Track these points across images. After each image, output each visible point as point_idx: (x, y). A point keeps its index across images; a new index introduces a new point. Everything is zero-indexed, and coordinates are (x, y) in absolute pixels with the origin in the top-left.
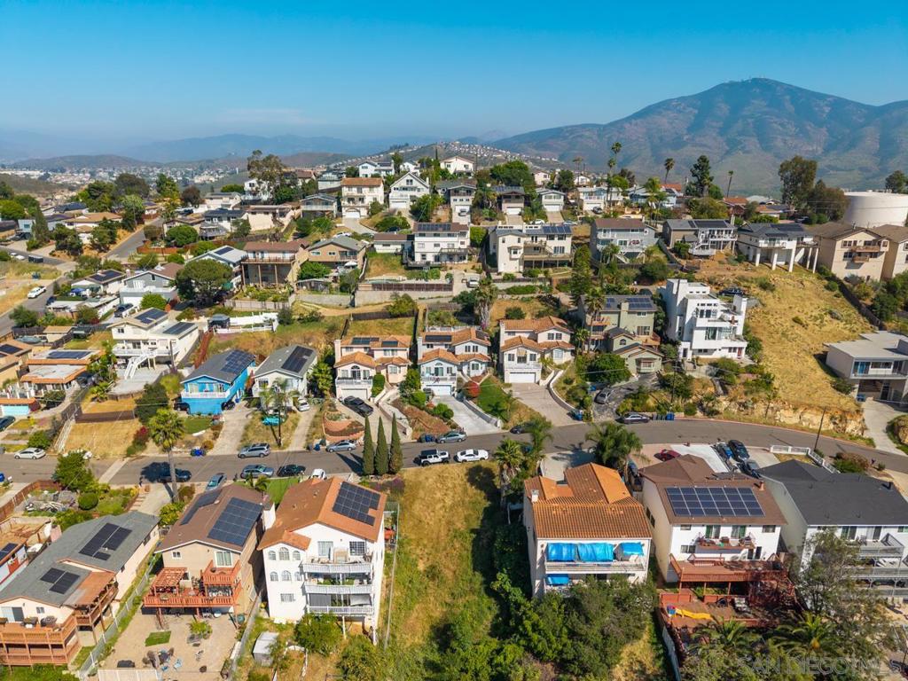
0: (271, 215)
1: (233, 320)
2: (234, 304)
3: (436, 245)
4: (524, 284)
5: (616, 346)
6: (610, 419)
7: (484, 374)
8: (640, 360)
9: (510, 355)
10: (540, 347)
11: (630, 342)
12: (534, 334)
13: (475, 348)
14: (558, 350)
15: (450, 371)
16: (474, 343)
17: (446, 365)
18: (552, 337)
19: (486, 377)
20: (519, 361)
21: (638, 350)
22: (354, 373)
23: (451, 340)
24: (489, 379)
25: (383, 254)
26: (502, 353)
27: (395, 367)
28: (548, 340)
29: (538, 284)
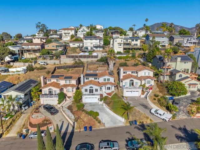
4: (125, 55)
5: (177, 78)
6: (185, 117)
7: (113, 92)
8: (190, 85)
9: (126, 83)
10: (140, 79)
11: (184, 76)
12: (137, 73)
13: (109, 80)
14: (149, 80)
15: (97, 90)
16: (108, 77)
17: (95, 87)
18: (145, 73)
19: (114, 93)
20: (130, 86)
21: (189, 79)
22: (50, 92)
23: (97, 76)
24: (116, 94)
25: (73, 48)
26: (122, 82)
27: (70, 88)
28: (143, 75)
29: (130, 55)
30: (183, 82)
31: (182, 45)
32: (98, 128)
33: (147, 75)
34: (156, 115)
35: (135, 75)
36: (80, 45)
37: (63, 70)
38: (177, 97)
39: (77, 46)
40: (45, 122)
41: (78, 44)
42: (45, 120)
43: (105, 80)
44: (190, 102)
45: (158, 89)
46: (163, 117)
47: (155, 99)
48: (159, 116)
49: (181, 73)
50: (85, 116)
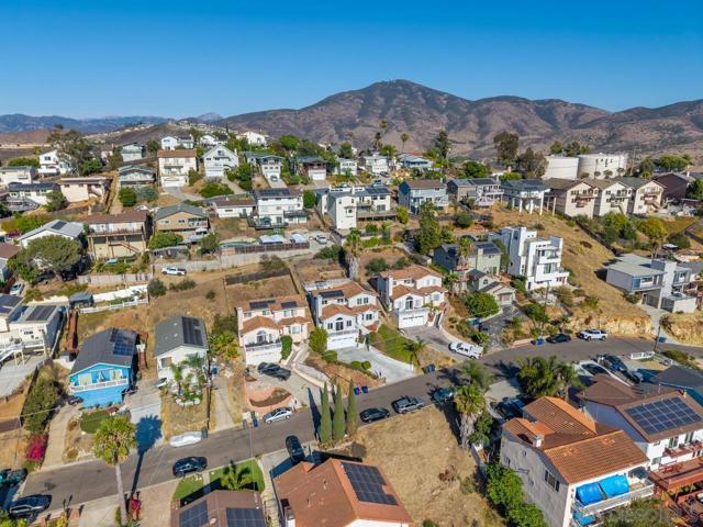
0: (86, 186)
1: (96, 298)
2: (90, 280)
3: (278, 208)
4: (368, 238)
5: (481, 286)
6: (499, 349)
7: (377, 322)
8: (501, 295)
9: (400, 303)
10: (422, 292)
11: (491, 281)
12: (413, 281)
13: (366, 300)
14: (436, 293)
15: (349, 323)
16: (366, 296)
17: (346, 318)
18: (428, 282)
19: (379, 326)
20: (407, 308)
21: (500, 286)
22: (260, 338)
23: (342, 295)
24: (383, 327)
25: (226, 219)
26: (392, 301)
27: (297, 326)
28: (425, 285)
29: (379, 237)
30: (490, 292)
31: (475, 204)
32: (375, 387)
33: (431, 284)
34: (460, 351)
35: (411, 285)
36: (244, 210)
37: (241, 285)
38: (483, 320)
39: (238, 215)
40: (279, 394)
41: (241, 210)
42: (276, 391)
43: (359, 301)
44: (504, 324)
45: (452, 309)
46: (470, 354)
47: (452, 327)
48: (465, 353)
49: (486, 277)
50: (347, 372)
